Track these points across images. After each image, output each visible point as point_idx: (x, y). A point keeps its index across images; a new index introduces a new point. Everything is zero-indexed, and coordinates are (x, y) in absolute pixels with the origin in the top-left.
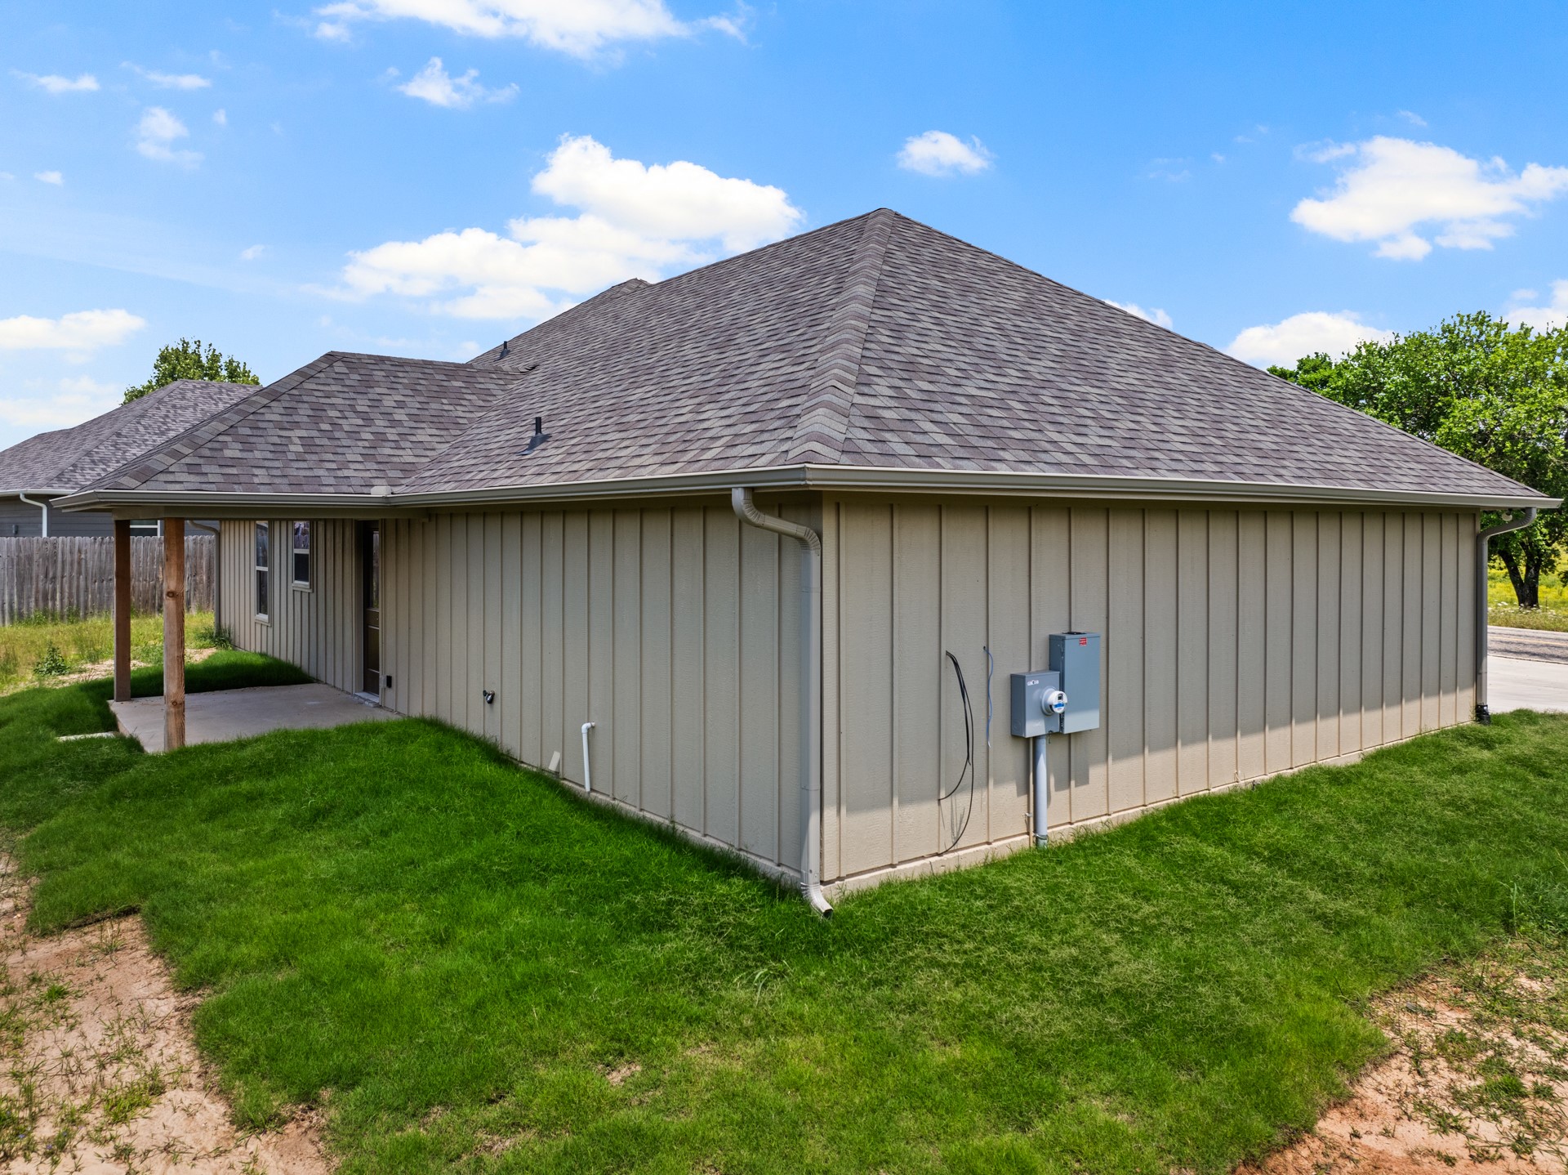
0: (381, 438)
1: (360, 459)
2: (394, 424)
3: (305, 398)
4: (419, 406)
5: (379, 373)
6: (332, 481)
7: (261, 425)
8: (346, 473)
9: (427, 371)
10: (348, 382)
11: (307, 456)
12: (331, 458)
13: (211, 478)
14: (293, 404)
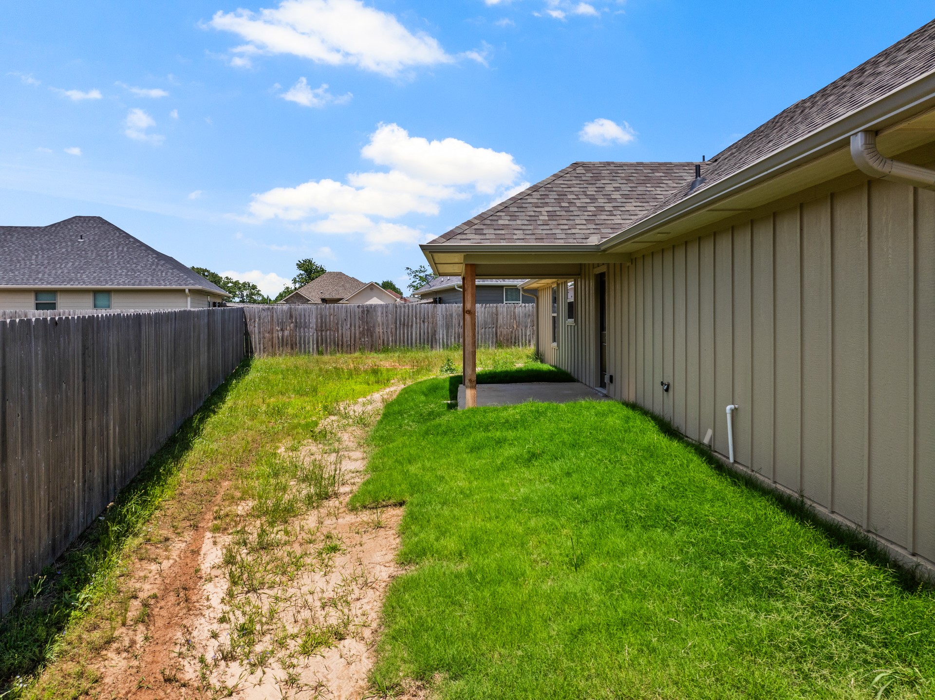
0: (601, 209)
1: (584, 222)
2: (610, 201)
3: (554, 189)
4: (630, 189)
5: (605, 172)
6: (564, 236)
7: (524, 205)
8: (573, 231)
9: (638, 168)
10: (584, 178)
11: (550, 222)
12: (565, 222)
13: (488, 237)
14: (547, 193)
